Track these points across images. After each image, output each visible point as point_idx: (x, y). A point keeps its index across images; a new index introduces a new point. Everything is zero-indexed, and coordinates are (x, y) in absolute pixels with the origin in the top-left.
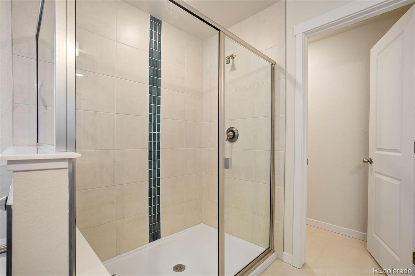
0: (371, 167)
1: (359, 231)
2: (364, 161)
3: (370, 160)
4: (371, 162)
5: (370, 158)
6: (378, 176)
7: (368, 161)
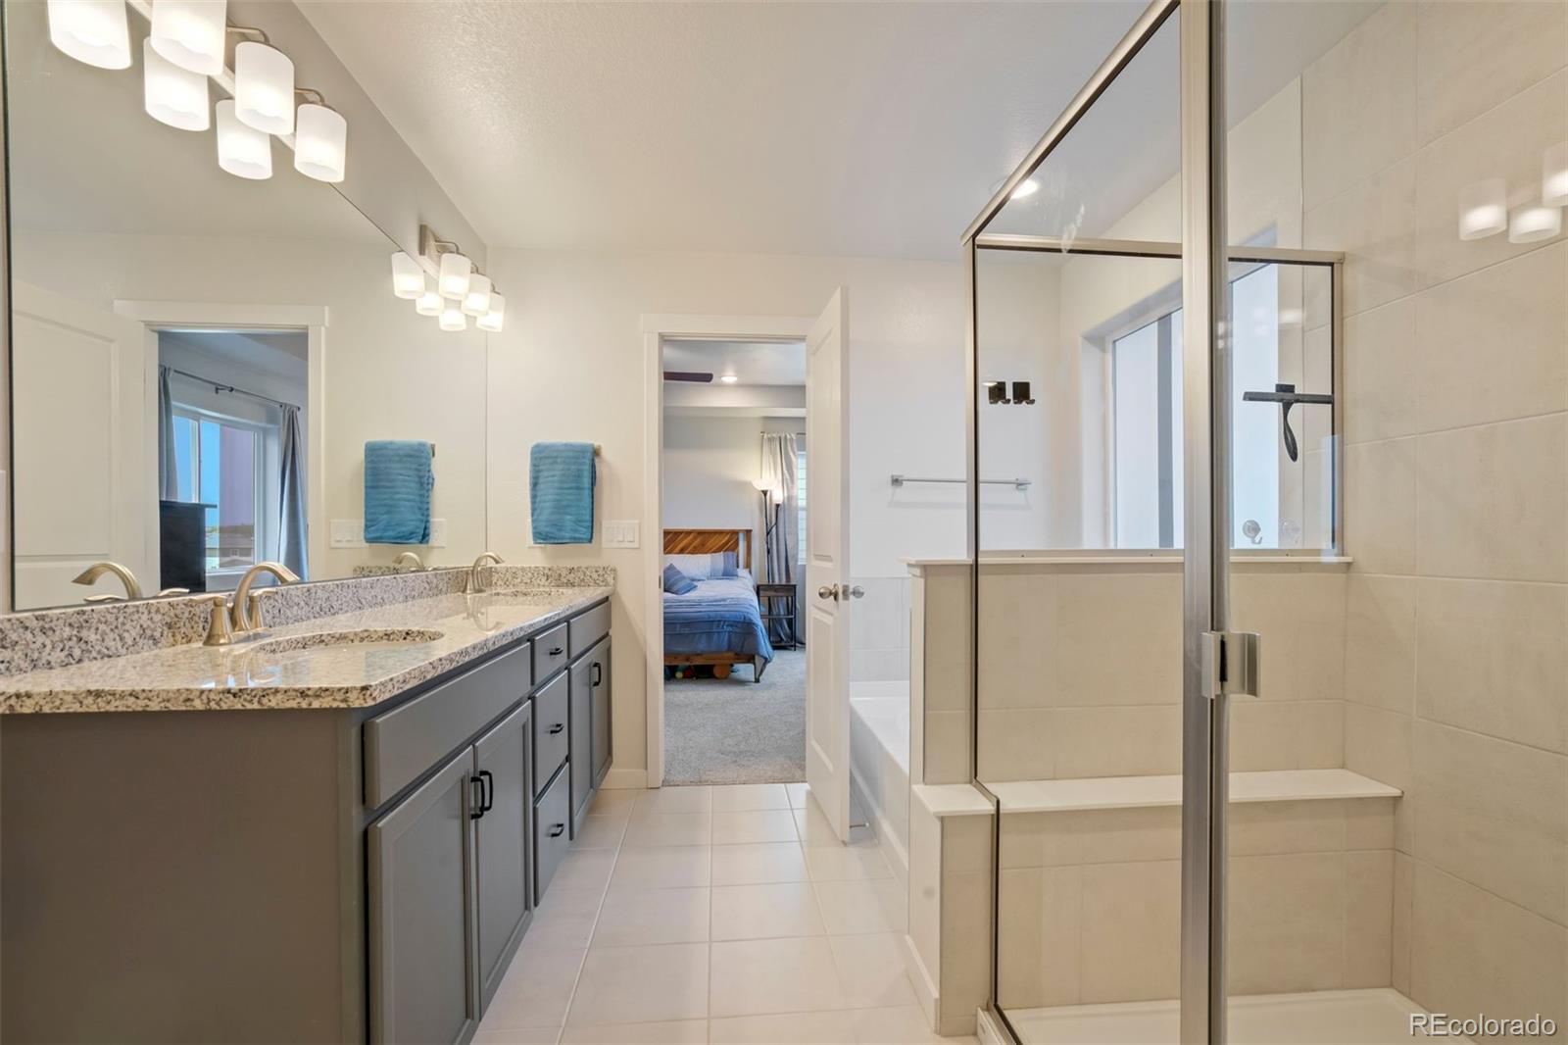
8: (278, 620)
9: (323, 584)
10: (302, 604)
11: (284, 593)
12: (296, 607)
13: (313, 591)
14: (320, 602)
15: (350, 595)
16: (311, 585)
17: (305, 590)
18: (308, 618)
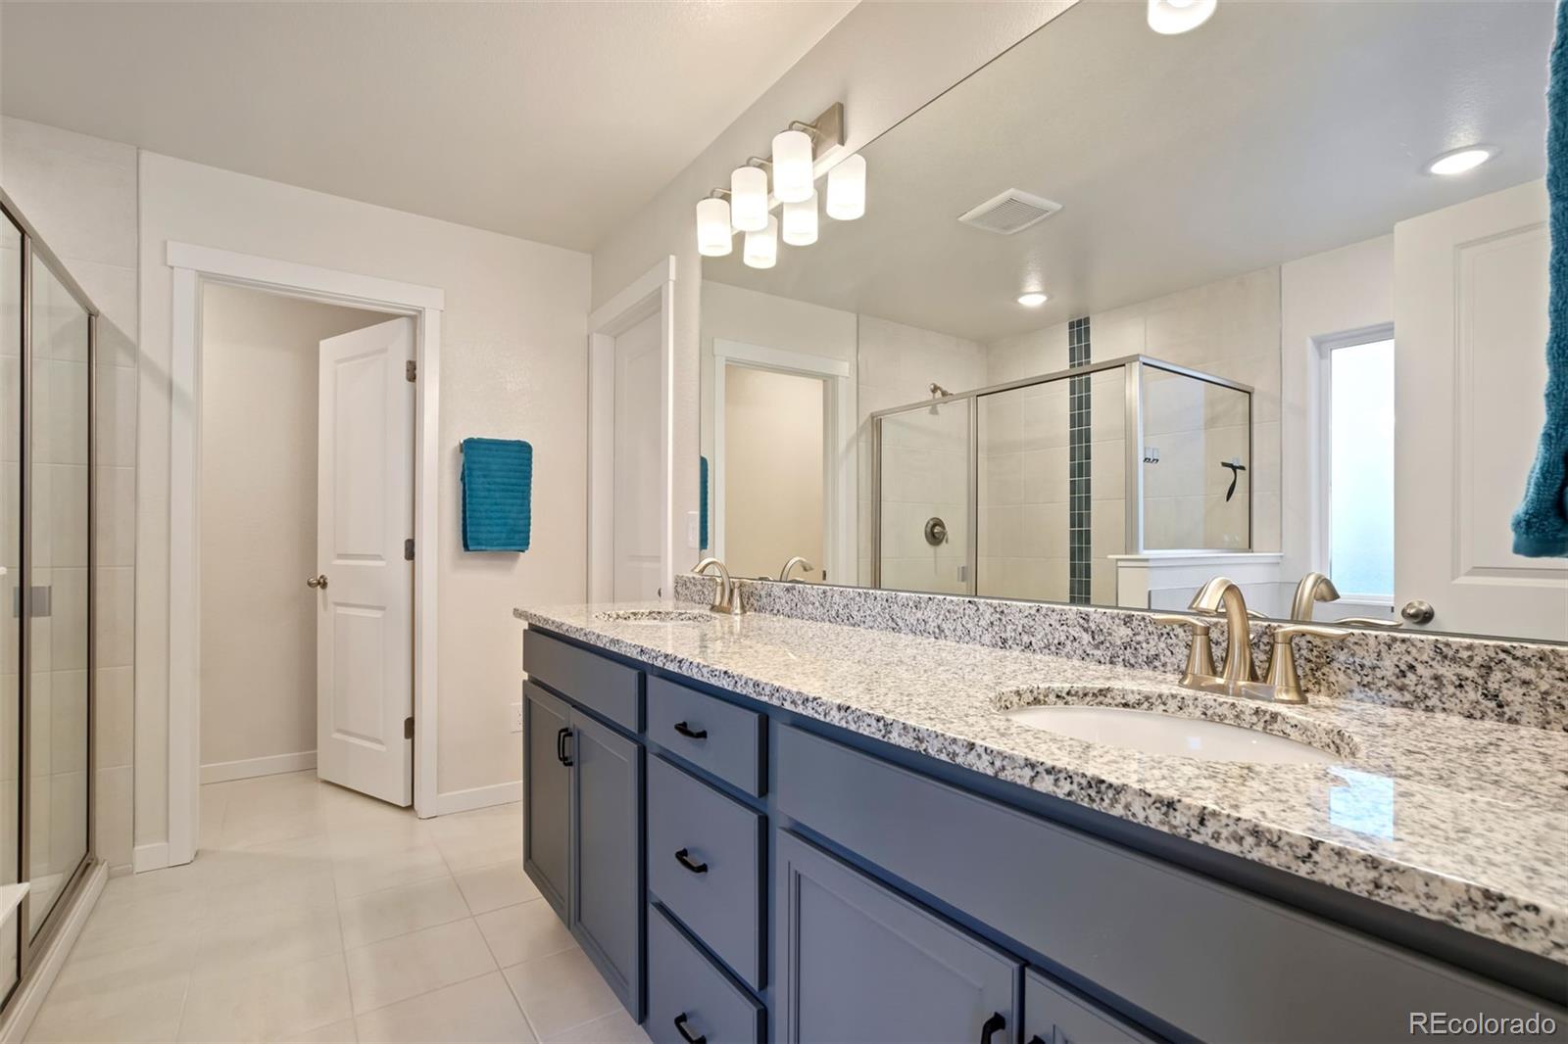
0: (325, 597)
1: (300, 751)
2: (310, 584)
3: (322, 581)
4: (324, 585)
5: (322, 577)
6: (341, 610)
7: (319, 583)
8: (795, 613)
9: (841, 589)
10: (817, 604)
11: (801, 590)
12: (810, 606)
13: (829, 594)
14: (836, 607)
15: (878, 609)
16: (828, 588)
17: (820, 591)
18: (823, 620)
